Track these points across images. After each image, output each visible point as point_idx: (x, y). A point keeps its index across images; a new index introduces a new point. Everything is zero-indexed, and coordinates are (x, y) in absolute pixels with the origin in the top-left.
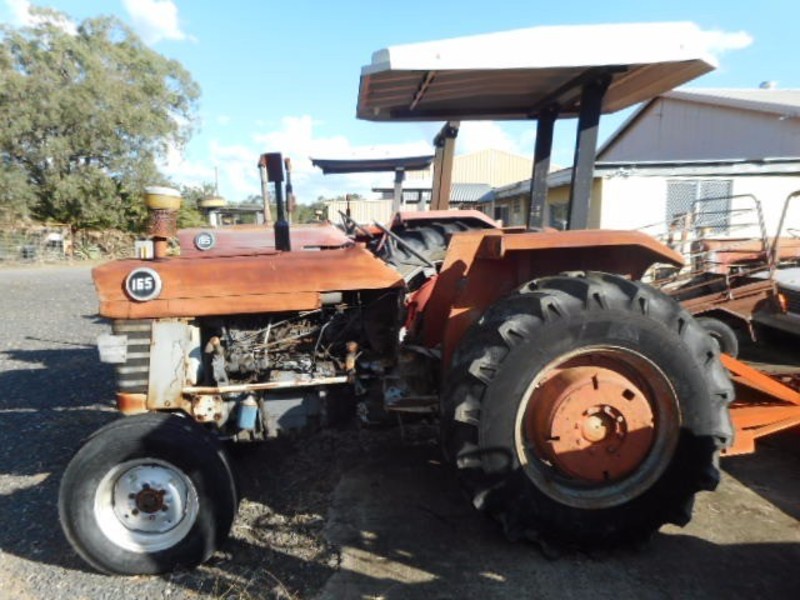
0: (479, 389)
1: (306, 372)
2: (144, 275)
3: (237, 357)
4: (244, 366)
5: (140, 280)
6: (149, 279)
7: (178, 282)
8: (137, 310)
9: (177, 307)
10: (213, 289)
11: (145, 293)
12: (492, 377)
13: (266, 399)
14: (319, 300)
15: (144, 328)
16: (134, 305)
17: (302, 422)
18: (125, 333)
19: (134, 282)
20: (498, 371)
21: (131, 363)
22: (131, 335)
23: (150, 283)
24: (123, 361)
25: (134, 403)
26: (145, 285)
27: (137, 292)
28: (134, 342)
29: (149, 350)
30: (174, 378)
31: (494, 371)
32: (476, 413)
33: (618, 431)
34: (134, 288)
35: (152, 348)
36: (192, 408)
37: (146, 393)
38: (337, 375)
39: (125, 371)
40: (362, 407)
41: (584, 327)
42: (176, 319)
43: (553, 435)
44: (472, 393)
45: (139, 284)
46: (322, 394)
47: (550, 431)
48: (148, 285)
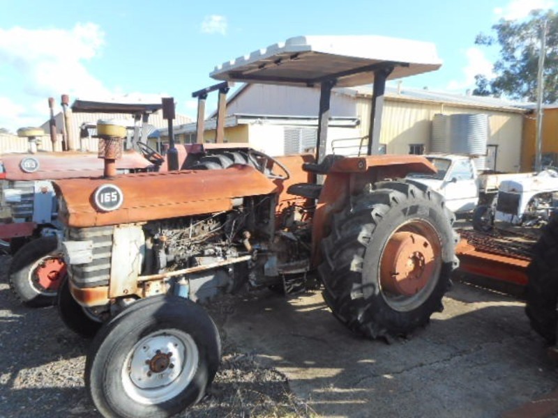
0: (361, 250)
1: (219, 255)
2: (109, 190)
3: (174, 250)
4: (179, 256)
5: (106, 194)
6: (115, 193)
7: (134, 195)
8: (103, 218)
9: (134, 214)
10: (163, 199)
11: (112, 204)
12: (368, 242)
13: (193, 278)
14: (231, 204)
15: (107, 232)
16: (99, 214)
17: (213, 292)
18: (90, 239)
19: (102, 195)
20: (372, 238)
21: (95, 262)
22: (96, 239)
23: (116, 197)
24: (89, 261)
25: (99, 295)
26: (111, 198)
27: (104, 204)
28: (98, 245)
29: (111, 251)
30: (131, 270)
31: (369, 238)
32: (361, 265)
33: (420, 265)
34: (102, 201)
35: (114, 249)
37: (108, 285)
38: (240, 256)
39: (89, 269)
40: (252, 276)
41: (408, 209)
42: (133, 224)
43: (397, 272)
44: (357, 253)
45: (107, 198)
46: (230, 270)
47: (395, 270)
48: (114, 198)
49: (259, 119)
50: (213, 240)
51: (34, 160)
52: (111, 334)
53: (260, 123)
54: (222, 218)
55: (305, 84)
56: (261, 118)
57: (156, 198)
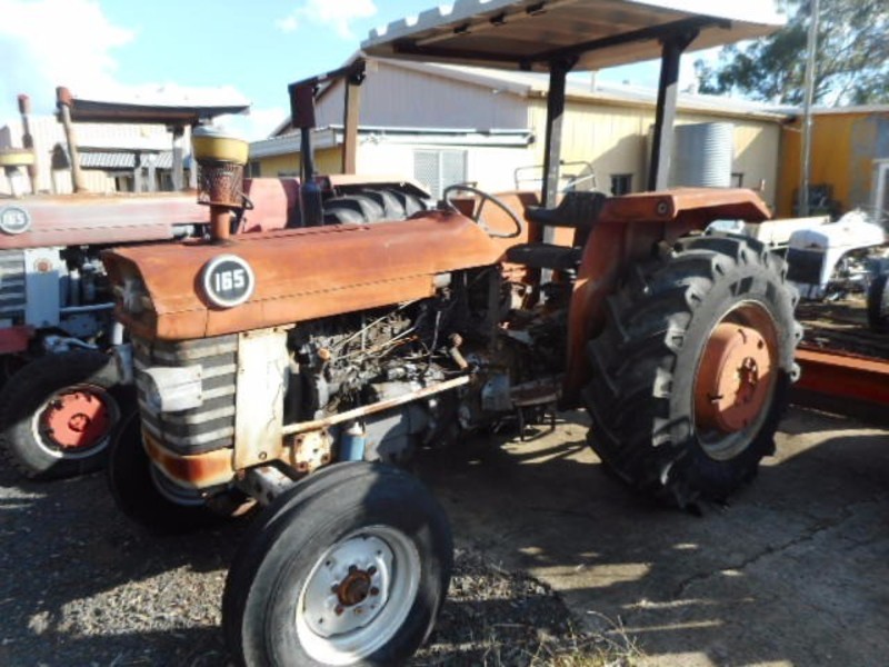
0: (668, 360)
1: (412, 379)
2: (230, 266)
3: (339, 372)
4: (348, 384)
5: (226, 274)
6: (241, 271)
7: (274, 274)
8: (219, 321)
9: (275, 311)
10: (322, 280)
11: (235, 293)
12: (680, 345)
13: (368, 423)
14: (433, 285)
15: (227, 348)
16: (213, 314)
17: (403, 443)
18: (198, 361)
19: (218, 276)
20: (685, 338)
21: (209, 405)
22: (207, 362)
23: (241, 279)
24: (198, 403)
25: (215, 466)
26: (234, 282)
27: (222, 294)
28: (212, 372)
29: (235, 382)
30: (272, 416)
31: (681, 338)
32: (669, 386)
33: (750, 380)
34: (218, 289)
35: (240, 378)
36: (292, 456)
37: (232, 446)
38: (448, 378)
39: (198, 419)
40: (465, 411)
41: (739, 285)
42: (272, 329)
43: (720, 394)
44: (662, 366)
45: (226, 282)
46: (433, 403)
47: (717, 391)
48: (238, 282)
49: (372, 135)
50: (399, 352)
51: (22, 212)
52: (276, 546)
53: (375, 141)
54: (411, 311)
55: (516, 65)
56: (376, 132)
57: (311, 278)
